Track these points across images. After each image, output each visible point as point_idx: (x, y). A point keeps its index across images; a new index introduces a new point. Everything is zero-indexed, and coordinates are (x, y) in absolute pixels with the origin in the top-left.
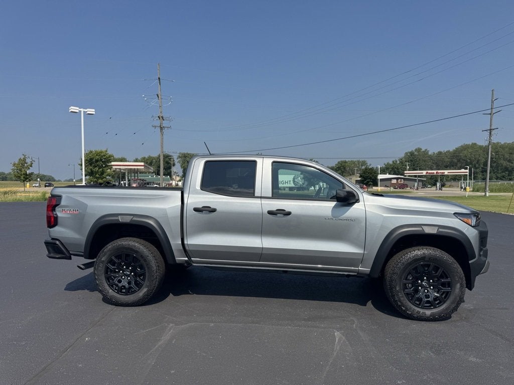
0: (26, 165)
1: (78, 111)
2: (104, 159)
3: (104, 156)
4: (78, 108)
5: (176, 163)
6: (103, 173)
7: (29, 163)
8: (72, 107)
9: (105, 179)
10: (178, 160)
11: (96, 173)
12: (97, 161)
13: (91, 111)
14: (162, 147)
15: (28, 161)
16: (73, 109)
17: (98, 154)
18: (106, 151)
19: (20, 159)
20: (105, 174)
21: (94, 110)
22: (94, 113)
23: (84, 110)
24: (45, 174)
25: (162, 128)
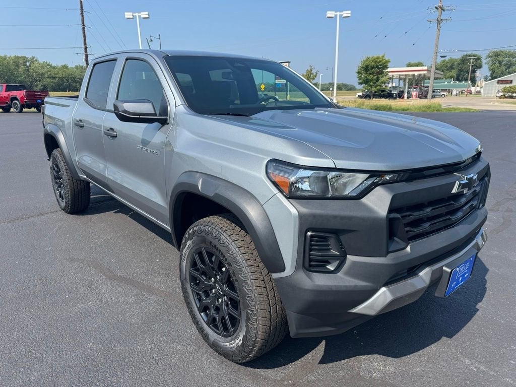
0: (312, 75)
1: (333, 16)
2: (380, 65)
3: (380, 61)
4: (334, 12)
5: (483, 65)
6: (377, 80)
7: (315, 74)
8: (328, 12)
9: (378, 87)
10: (486, 61)
11: (371, 80)
12: (372, 68)
13: (347, 13)
14: (437, 46)
15: (314, 71)
16: (330, 14)
17: (375, 61)
18: (383, 57)
19: (307, 70)
20: (380, 81)
21: (349, 12)
22: (349, 15)
23: (341, 13)
24: (348, 84)
25: (439, 22)
